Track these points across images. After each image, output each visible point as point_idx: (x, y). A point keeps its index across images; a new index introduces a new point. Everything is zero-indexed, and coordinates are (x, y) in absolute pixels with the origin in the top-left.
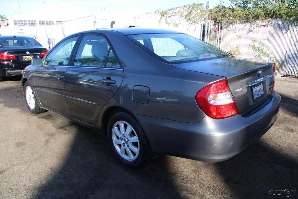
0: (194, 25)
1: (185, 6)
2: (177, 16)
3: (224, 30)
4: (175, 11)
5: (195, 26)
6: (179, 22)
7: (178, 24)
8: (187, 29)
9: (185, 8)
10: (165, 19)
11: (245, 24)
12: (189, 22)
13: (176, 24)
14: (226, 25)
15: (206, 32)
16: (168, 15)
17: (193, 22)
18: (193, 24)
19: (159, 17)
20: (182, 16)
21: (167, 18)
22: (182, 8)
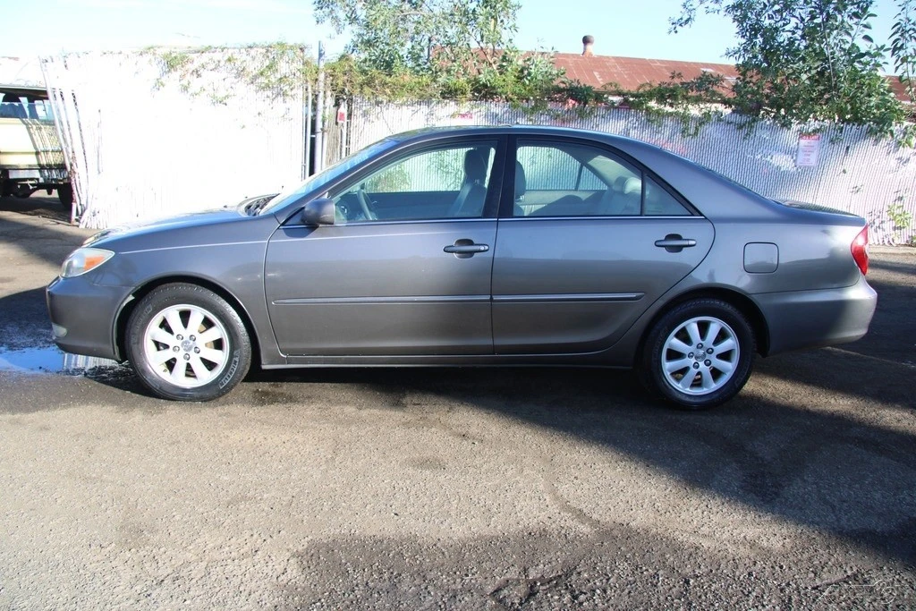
0: (284, 101)
1: (250, 47)
2: (224, 74)
3: (358, 120)
4: (218, 56)
5: (288, 105)
6: (231, 92)
7: (227, 97)
8: (259, 114)
9: (253, 52)
10: (178, 78)
11: (413, 108)
12: (269, 93)
13: (221, 94)
14: (364, 108)
15: (319, 125)
16: (191, 67)
17: (278, 94)
18: (280, 99)
19: (155, 71)
20: (240, 73)
21: (188, 77)
22: (243, 50)
